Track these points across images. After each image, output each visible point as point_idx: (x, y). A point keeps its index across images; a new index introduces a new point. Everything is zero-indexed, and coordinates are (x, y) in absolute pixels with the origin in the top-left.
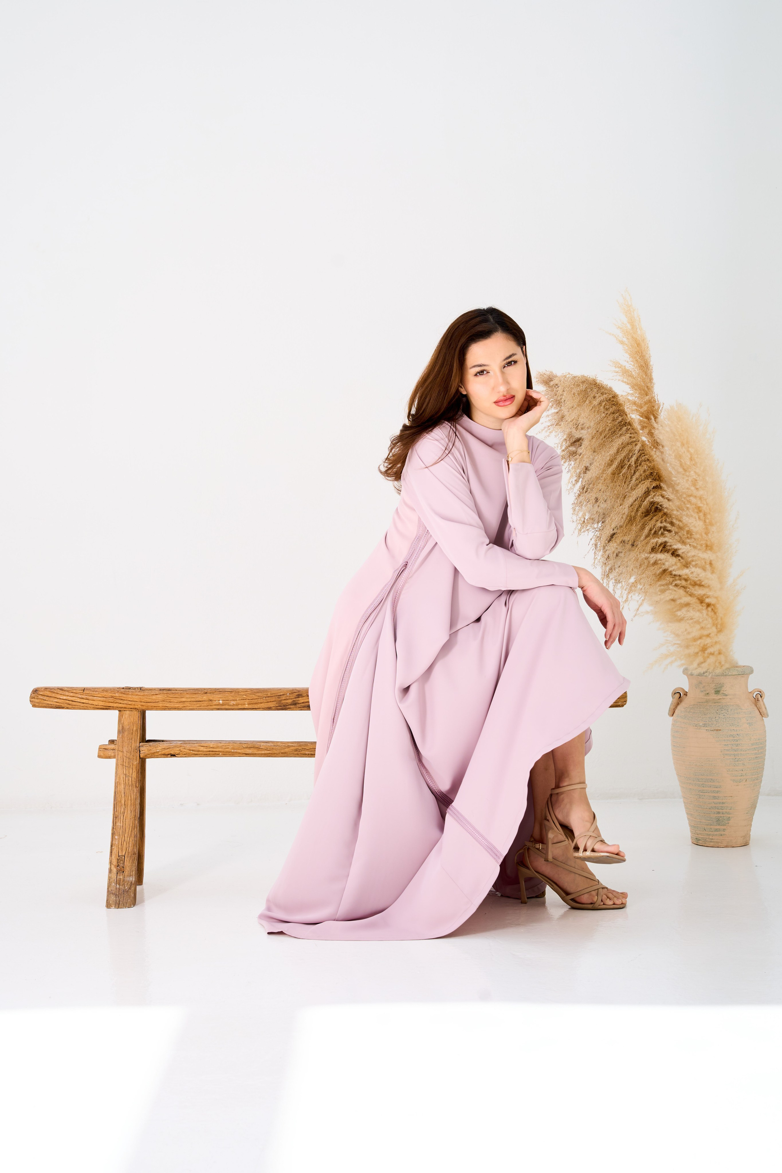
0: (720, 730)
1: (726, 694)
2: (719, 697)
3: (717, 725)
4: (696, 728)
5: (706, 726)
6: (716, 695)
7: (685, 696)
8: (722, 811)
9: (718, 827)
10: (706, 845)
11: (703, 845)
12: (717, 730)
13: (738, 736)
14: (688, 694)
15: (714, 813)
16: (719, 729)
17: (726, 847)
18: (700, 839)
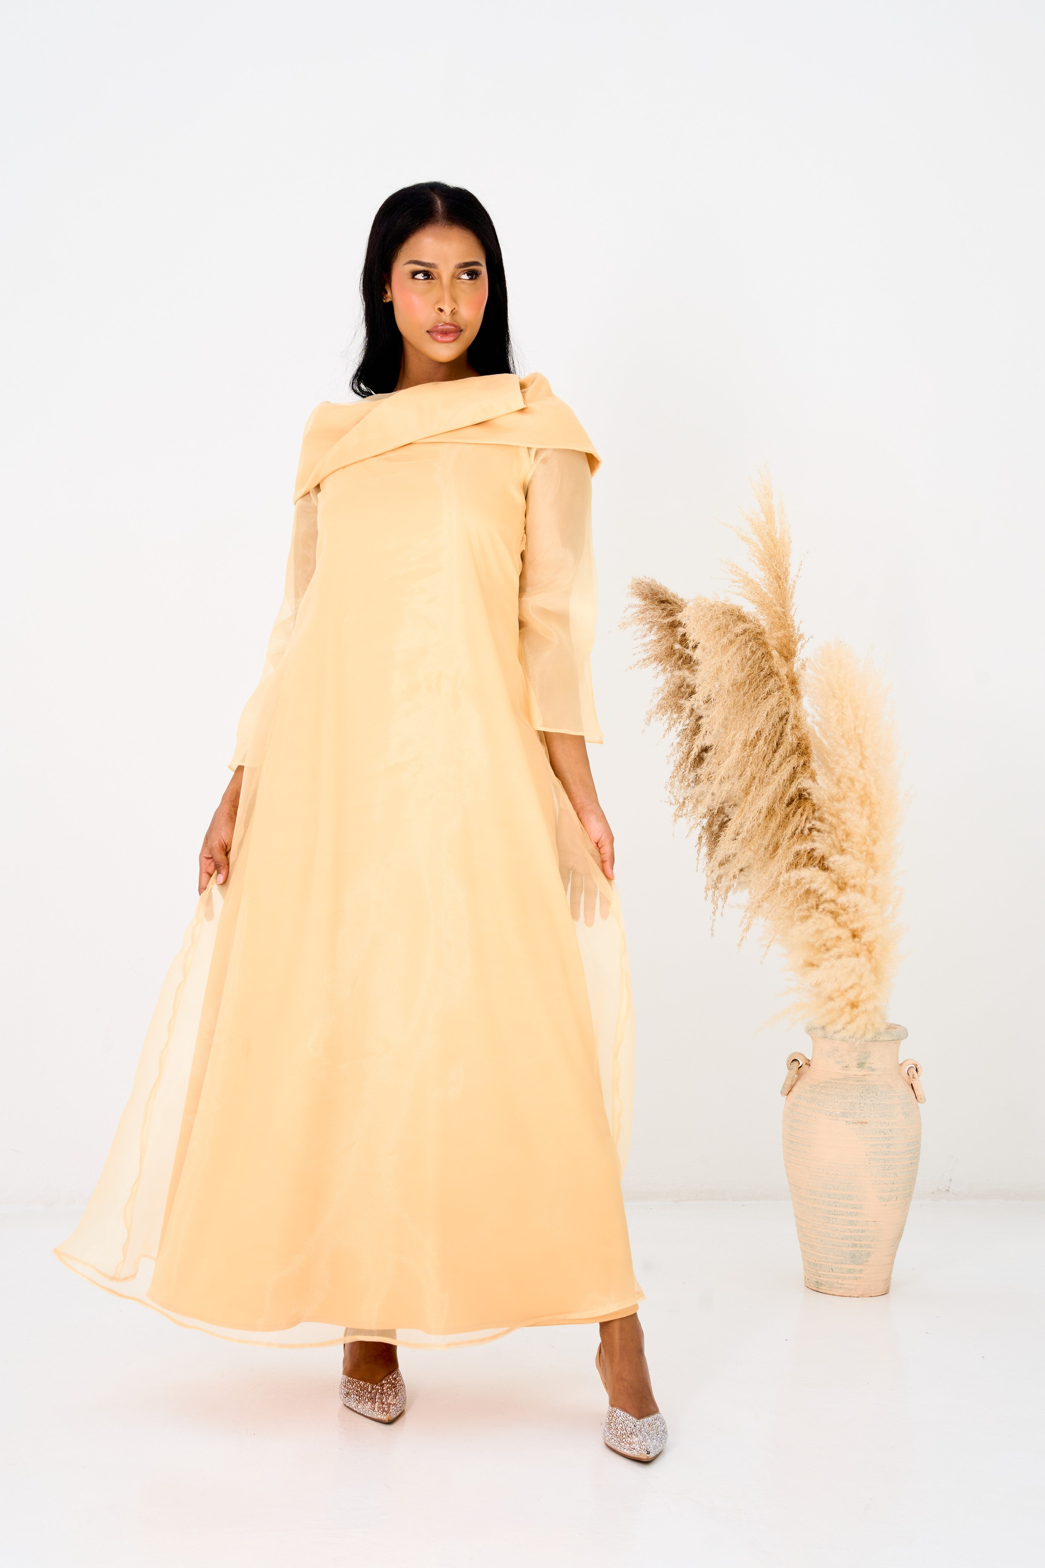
0: (866, 1123)
1: (873, 1068)
2: (863, 1072)
3: (862, 1115)
4: (831, 1117)
5: (845, 1115)
6: (859, 1069)
7: (807, 1066)
8: (861, 1243)
9: (852, 1267)
10: (832, 1293)
11: (828, 1292)
12: (862, 1123)
13: (890, 1132)
14: (811, 1064)
15: (849, 1245)
16: (865, 1121)
17: (862, 1296)
18: (822, 1283)
